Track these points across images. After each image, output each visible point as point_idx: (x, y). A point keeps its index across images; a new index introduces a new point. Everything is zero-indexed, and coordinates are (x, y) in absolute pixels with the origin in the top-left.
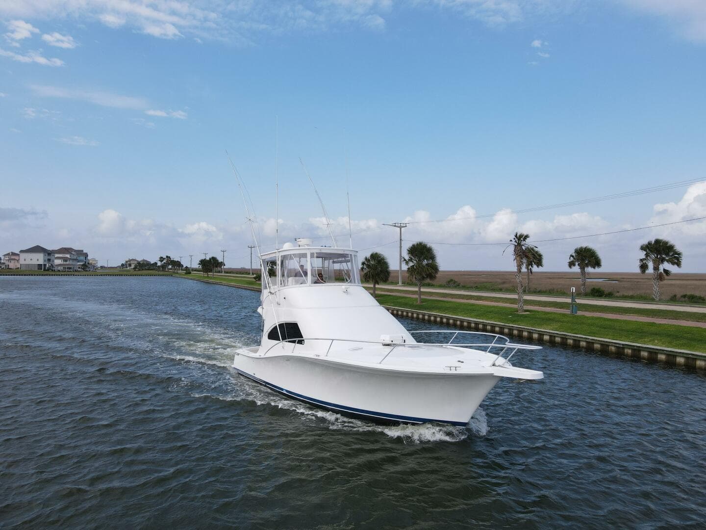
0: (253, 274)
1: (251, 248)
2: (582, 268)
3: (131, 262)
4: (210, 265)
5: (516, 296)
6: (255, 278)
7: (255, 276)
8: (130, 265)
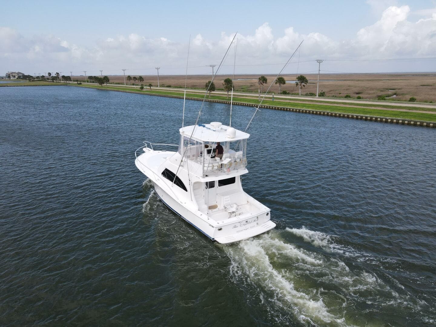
2: (280, 84)
5: (258, 95)
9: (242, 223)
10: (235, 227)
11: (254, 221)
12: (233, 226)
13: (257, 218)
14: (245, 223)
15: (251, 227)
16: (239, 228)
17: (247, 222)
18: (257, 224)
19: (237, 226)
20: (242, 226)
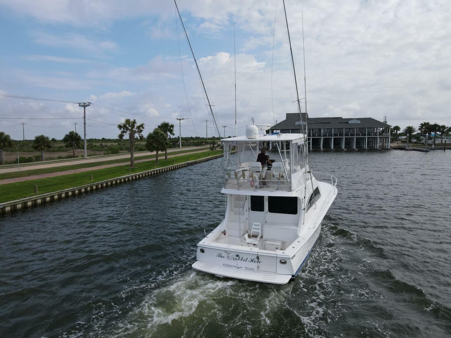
9: (230, 255)
10: (220, 256)
11: (252, 261)
12: (218, 252)
13: (258, 258)
14: (236, 257)
15: (246, 268)
16: (225, 261)
18: (258, 267)
19: (222, 255)
20: (230, 258)
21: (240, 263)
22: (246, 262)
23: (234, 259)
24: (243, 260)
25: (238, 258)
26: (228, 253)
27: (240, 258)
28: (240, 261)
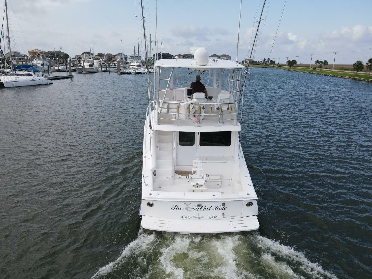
0: (311, 67)
1: (312, 55)
3: (246, 61)
4: (292, 63)
6: (313, 69)
7: (313, 68)
8: (246, 62)
9: (189, 206)
10: (176, 208)
11: (217, 208)
12: (174, 204)
13: (224, 204)
14: (197, 207)
15: (209, 217)
16: (184, 212)
17: (199, 205)
18: (223, 214)
19: (179, 207)
20: (190, 209)
21: (201, 213)
22: (210, 210)
23: (195, 209)
24: (206, 209)
25: (200, 208)
26: (187, 204)
27: (203, 208)
28: (202, 210)
